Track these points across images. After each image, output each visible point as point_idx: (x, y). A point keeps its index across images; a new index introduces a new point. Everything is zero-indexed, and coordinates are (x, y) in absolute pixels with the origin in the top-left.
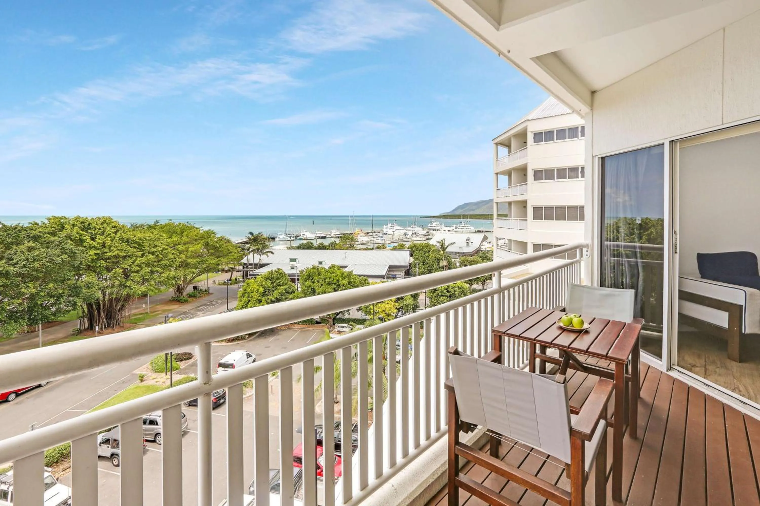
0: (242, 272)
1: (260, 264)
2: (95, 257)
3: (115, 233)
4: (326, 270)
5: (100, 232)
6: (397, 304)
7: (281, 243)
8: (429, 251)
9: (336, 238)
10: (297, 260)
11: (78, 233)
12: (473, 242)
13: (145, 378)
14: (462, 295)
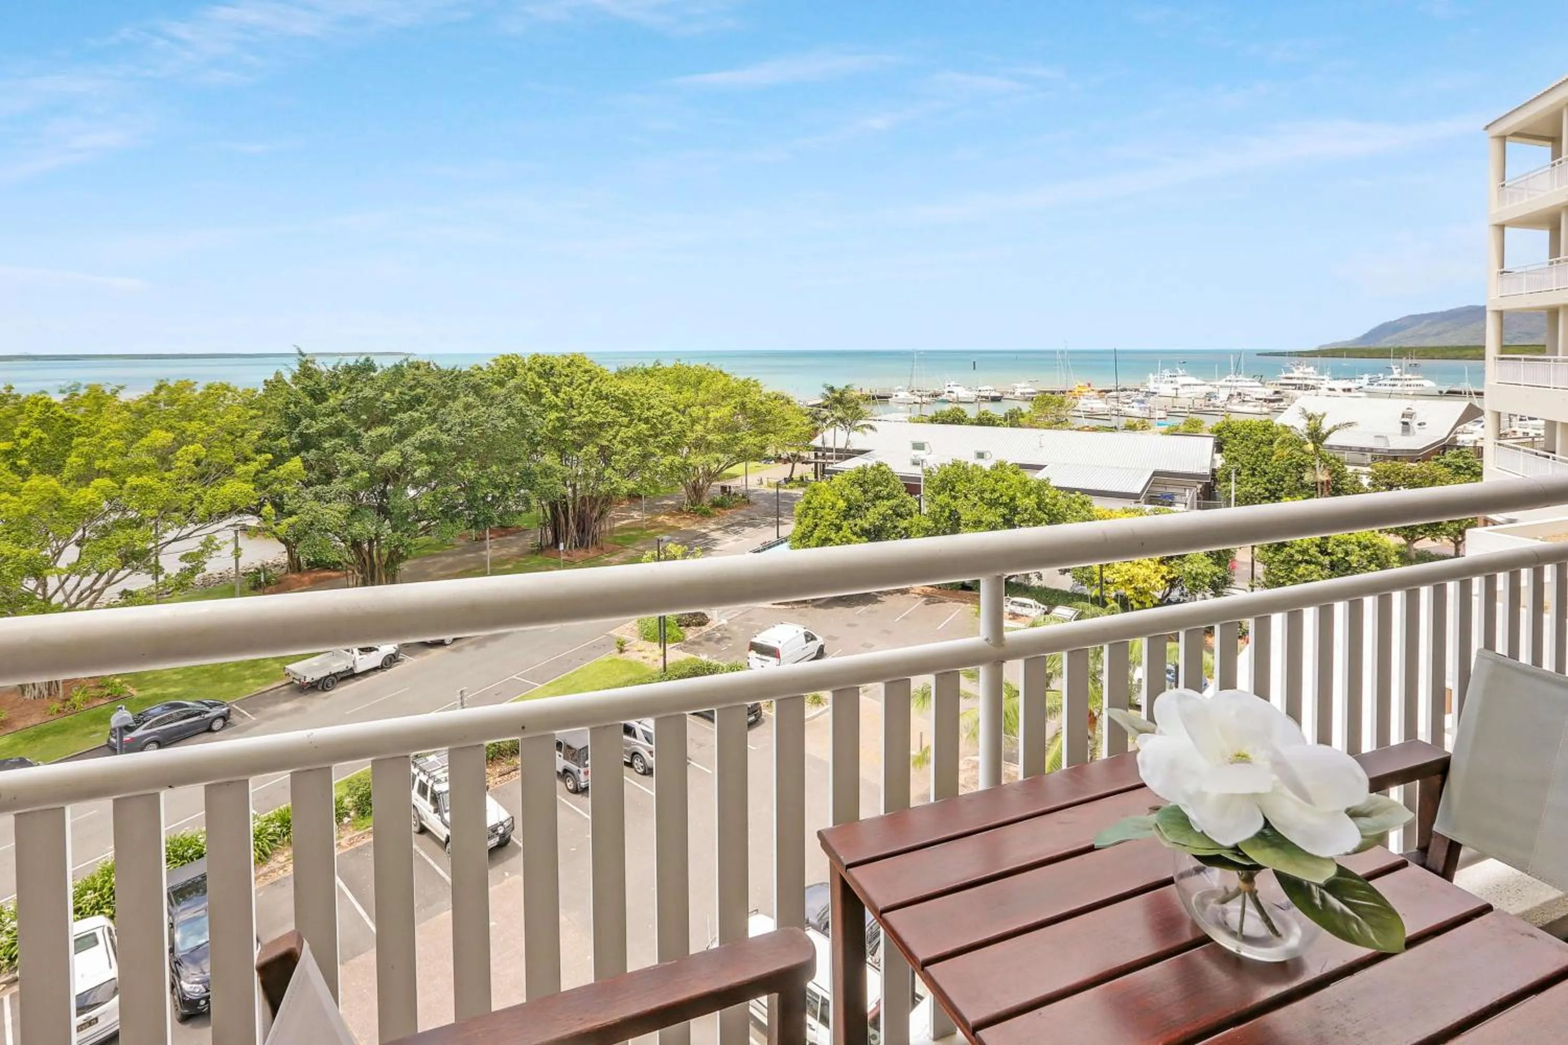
0: (813, 465)
1: (848, 451)
2: (558, 424)
3: (589, 382)
4: (985, 472)
5: (568, 380)
6: (1164, 569)
7: (901, 407)
8: (1271, 442)
9: (1026, 400)
10: (926, 446)
11: (533, 381)
12: (1424, 424)
13: (626, 647)
14: (1373, 566)
